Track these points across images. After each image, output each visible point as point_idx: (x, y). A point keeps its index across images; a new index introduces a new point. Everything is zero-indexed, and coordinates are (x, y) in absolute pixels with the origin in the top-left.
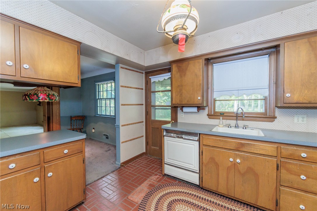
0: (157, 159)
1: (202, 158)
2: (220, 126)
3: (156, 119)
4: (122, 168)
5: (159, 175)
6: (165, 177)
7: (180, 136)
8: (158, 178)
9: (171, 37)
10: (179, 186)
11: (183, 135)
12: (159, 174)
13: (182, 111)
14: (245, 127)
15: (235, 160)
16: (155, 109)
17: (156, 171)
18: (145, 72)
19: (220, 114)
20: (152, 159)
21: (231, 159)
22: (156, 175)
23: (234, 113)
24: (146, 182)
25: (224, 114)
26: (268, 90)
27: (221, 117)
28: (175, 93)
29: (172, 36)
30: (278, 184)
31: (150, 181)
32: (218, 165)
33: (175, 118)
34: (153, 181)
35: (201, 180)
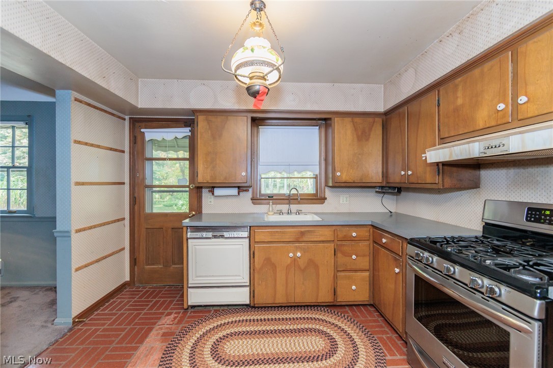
0: (160, 288)
1: (254, 262)
2: (269, 213)
3: (155, 211)
4: (79, 327)
5: (176, 313)
6: (189, 312)
7: (218, 234)
8: (175, 318)
9: (246, 86)
10: (218, 318)
11: (224, 233)
12: (175, 311)
13: (213, 194)
14: (299, 212)
15: (295, 255)
16: (152, 192)
17: (166, 309)
18: (130, 118)
19: (269, 197)
20: (149, 291)
21: (291, 255)
22: (169, 314)
23: (284, 195)
24: (154, 332)
25: (273, 197)
26: (318, 167)
27: (271, 201)
28: (203, 164)
29: (246, 84)
30: (336, 271)
31: (160, 328)
32: (276, 267)
33: (196, 207)
34: (168, 326)
35: (252, 294)
